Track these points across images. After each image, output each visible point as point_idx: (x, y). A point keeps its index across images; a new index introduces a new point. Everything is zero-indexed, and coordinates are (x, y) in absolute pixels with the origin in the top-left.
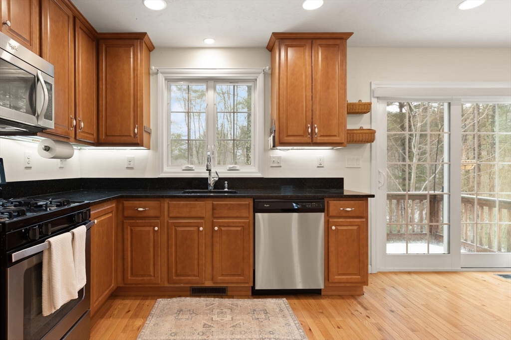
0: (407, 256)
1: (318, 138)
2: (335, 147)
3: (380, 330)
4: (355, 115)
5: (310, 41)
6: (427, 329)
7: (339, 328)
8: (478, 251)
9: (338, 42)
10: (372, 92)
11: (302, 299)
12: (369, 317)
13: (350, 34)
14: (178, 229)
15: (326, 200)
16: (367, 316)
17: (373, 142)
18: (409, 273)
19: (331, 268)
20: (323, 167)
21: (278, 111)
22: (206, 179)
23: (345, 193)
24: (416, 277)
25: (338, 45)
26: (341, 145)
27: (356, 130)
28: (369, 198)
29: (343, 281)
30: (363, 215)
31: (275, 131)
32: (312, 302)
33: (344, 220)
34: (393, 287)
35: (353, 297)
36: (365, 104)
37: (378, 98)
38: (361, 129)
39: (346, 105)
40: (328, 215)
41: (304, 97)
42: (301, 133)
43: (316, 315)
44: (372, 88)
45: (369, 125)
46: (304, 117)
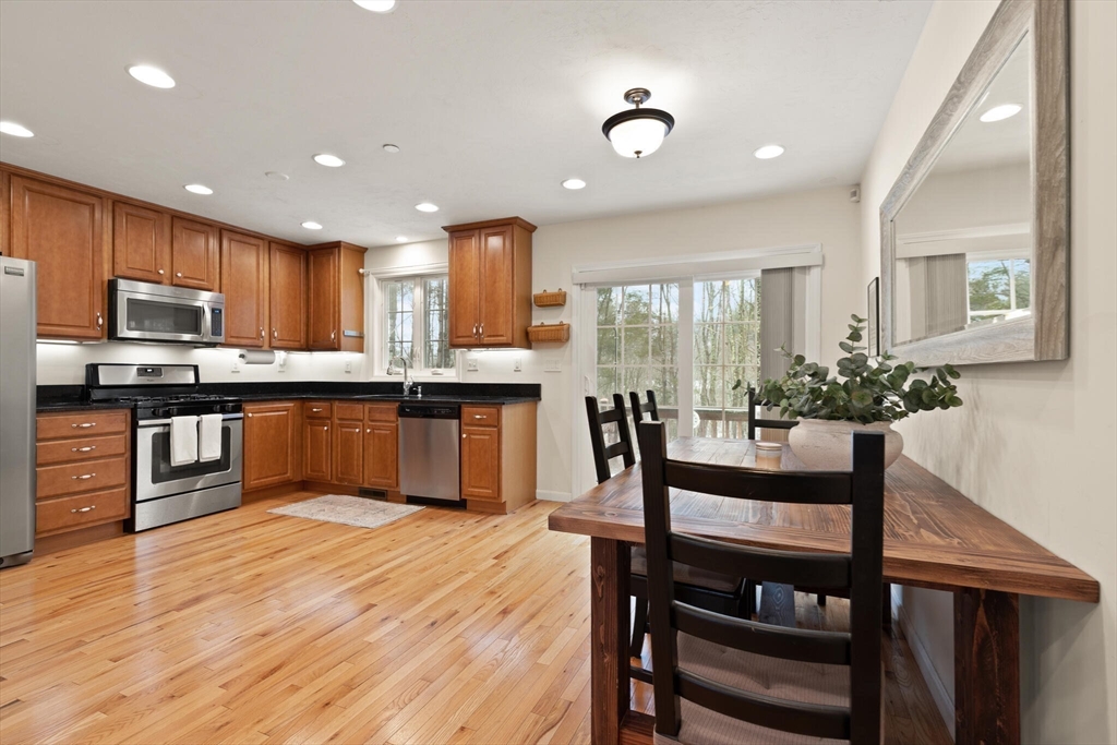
1: (485, 338)
5: (477, 231)
9: (505, 228)
14: (344, 430)
15: (462, 406)
19: (464, 479)
20: (520, 371)
22: (402, 384)
25: (505, 232)
27: (556, 325)
29: (475, 494)
30: (494, 424)
33: (477, 428)
35: (493, 515)
37: (581, 284)
40: (463, 423)
41: (472, 293)
42: (470, 333)
46: (472, 316)
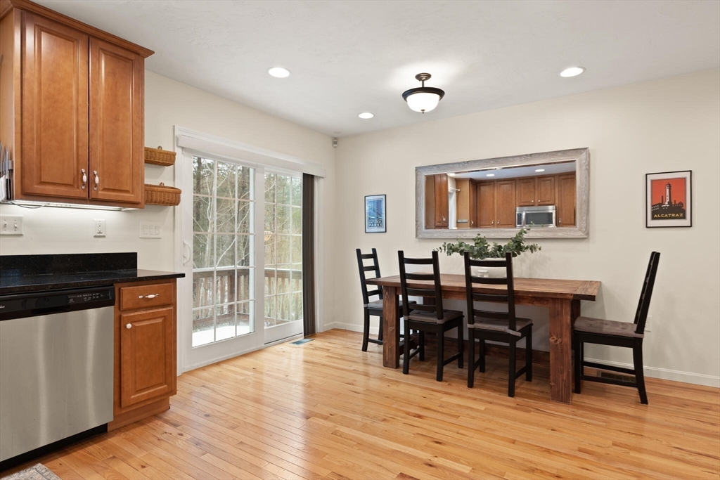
0: (215, 345)
1: (100, 192)
2: (124, 207)
3: (197, 444)
4: (153, 166)
5: (85, 37)
6: (245, 420)
7: (145, 467)
8: (277, 324)
9: (132, 56)
10: (176, 140)
11: (75, 451)
12: (181, 435)
13: (151, 53)
15: (117, 286)
16: (179, 434)
17: (177, 204)
18: (218, 364)
19: (124, 385)
20: (104, 237)
21: (19, 136)
23: (139, 275)
24: (225, 366)
25: (132, 60)
26: (136, 205)
27: (155, 186)
28: (178, 279)
29: (143, 399)
30: (169, 302)
31: (11, 171)
32: (93, 448)
33: (144, 312)
34: (204, 386)
35: (156, 416)
36: (168, 154)
37: (183, 148)
38: (161, 186)
39: (143, 150)
40: (120, 309)
41: (75, 123)
42: (70, 181)
43: (104, 465)
44: (176, 134)
45: (172, 182)
46: (75, 155)
